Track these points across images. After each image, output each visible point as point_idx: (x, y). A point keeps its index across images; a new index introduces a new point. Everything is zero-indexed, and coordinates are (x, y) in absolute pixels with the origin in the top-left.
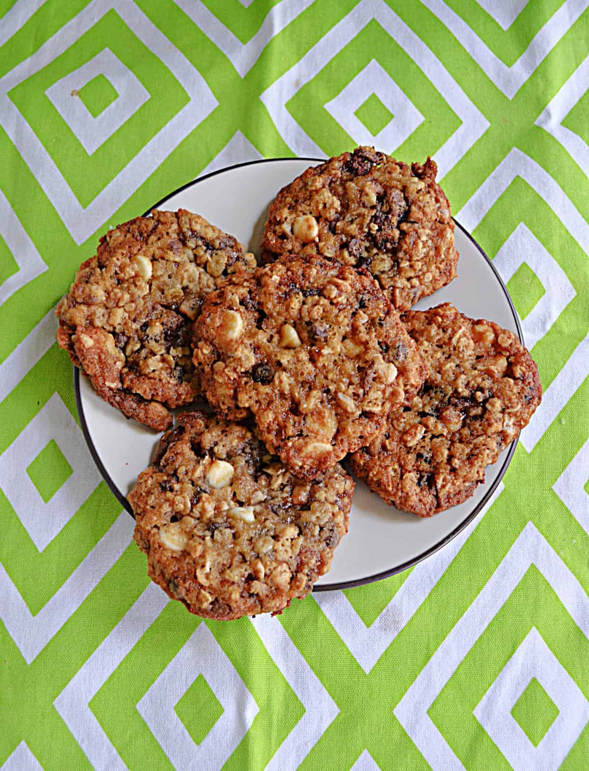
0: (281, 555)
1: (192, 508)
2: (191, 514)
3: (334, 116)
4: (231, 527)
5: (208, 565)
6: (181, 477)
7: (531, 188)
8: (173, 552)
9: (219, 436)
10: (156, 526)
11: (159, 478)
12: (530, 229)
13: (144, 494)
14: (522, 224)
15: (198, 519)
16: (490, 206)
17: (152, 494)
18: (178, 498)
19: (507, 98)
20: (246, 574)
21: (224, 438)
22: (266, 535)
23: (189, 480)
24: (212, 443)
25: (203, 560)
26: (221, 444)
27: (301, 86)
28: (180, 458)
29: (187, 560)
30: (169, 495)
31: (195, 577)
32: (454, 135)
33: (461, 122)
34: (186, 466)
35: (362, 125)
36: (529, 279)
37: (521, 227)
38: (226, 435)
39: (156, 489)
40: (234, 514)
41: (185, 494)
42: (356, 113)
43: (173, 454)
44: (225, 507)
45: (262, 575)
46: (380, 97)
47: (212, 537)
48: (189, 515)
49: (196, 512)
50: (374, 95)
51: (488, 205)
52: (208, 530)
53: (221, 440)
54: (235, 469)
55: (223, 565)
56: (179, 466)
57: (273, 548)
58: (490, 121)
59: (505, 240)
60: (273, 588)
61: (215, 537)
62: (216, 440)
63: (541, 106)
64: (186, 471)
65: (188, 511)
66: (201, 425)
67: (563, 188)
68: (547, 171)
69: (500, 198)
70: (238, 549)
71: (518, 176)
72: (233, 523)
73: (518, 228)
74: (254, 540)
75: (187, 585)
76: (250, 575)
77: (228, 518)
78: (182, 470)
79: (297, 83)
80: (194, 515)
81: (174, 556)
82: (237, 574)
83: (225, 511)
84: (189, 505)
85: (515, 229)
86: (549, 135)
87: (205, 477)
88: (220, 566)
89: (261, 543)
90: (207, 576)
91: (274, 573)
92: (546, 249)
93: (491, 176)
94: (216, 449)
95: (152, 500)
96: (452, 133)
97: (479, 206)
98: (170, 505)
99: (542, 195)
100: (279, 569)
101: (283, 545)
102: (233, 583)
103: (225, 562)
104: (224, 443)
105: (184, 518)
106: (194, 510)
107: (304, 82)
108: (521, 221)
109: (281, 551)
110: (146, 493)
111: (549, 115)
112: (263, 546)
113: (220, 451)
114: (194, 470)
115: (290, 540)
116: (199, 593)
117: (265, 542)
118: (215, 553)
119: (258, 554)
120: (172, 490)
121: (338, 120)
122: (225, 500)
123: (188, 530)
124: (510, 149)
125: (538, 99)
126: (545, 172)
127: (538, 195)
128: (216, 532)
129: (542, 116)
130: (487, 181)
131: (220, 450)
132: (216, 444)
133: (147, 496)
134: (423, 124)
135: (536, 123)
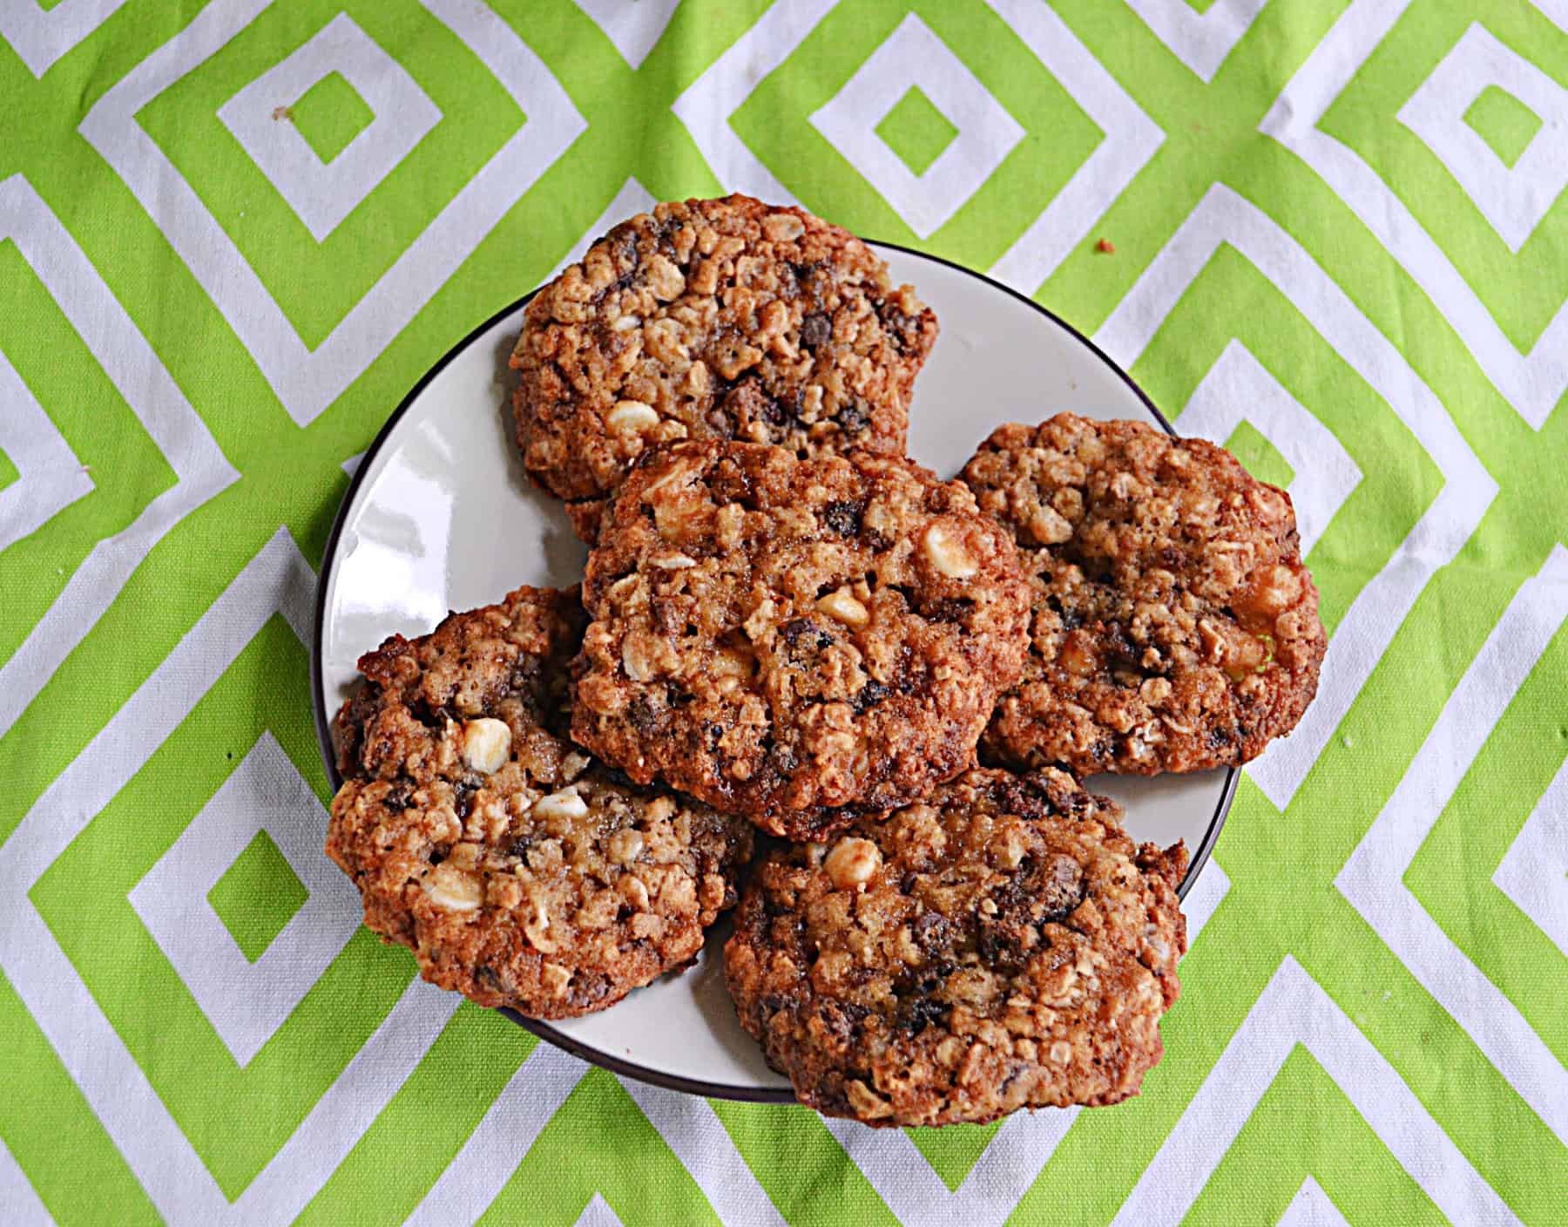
0: (663, 854)
1: (464, 826)
2: (467, 837)
3: (832, 139)
4: (554, 836)
5: (542, 914)
6: (418, 775)
7: (1252, 266)
8: (465, 914)
9: (456, 672)
10: (411, 881)
11: (377, 792)
12: (1253, 352)
13: (360, 831)
14: (1235, 342)
15: (482, 841)
16: (1167, 309)
17: (377, 824)
18: (432, 814)
19: (1199, 79)
20: (616, 907)
21: (468, 673)
22: (622, 828)
23: (436, 775)
24: (449, 689)
25: (530, 908)
26: (467, 685)
27: (758, 80)
28: (401, 742)
29: (499, 920)
30: (412, 815)
31: (527, 942)
32: (1089, 163)
33: (1103, 135)
34: (419, 751)
35: (892, 156)
36: (1255, 450)
37: (1234, 347)
38: (469, 667)
39: (381, 815)
40: (546, 811)
41: (442, 804)
42: (879, 130)
43: (383, 740)
44: (525, 804)
45: (644, 900)
46: (929, 91)
47: (526, 863)
48: (462, 840)
49: (476, 831)
50: (915, 89)
51: (1165, 305)
52: (513, 853)
53: (464, 678)
54: (511, 726)
55: (567, 905)
56: (406, 757)
57: (645, 846)
58: (1164, 128)
59: (1202, 377)
60: (672, 918)
61: (531, 862)
62: (454, 681)
63: (1268, 91)
64: (423, 760)
65: (459, 834)
66: (410, 666)
67: (1320, 262)
68: (1285, 228)
69: (1189, 291)
70: (581, 869)
71: (1224, 244)
72: (552, 827)
73: (1227, 351)
74: (603, 845)
75: (515, 965)
76: (622, 907)
77: (537, 822)
78: (414, 761)
79: (751, 74)
80: (473, 837)
81: (470, 921)
82: (599, 913)
83: (525, 812)
84: (457, 821)
85: (1220, 352)
86: (1289, 153)
87: (461, 760)
88: (563, 909)
89: (620, 844)
90: (548, 935)
91: (664, 888)
92: (1289, 391)
93: (1169, 245)
94: (460, 698)
95: (383, 837)
96: (1083, 159)
97: (1145, 310)
98: (421, 835)
99: (1276, 279)
100: (671, 879)
101: (660, 835)
102: (599, 931)
103: (570, 899)
104: (471, 682)
105: (455, 850)
106: (469, 827)
107: (765, 70)
108: (1233, 336)
109: (661, 845)
110: (364, 828)
111: (1287, 110)
112: (624, 848)
113: (470, 700)
114: (437, 755)
115: (668, 822)
116: (543, 971)
117: (624, 839)
118: (545, 889)
119: (623, 866)
120: (413, 804)
121: (840, 147)
122: (518, 790)
123: (473, 866)
124: (1206, 188)
125: (1264, 78)
126: (1280, 231)
127: (1268, 281)
128: (530, 853)
129: (1273, 114)
130: (1161, 255)
131: (470, 698)
132: (457, 689)
133: (369, 833)
134: (1020, 147)
135: (1262, 129)
